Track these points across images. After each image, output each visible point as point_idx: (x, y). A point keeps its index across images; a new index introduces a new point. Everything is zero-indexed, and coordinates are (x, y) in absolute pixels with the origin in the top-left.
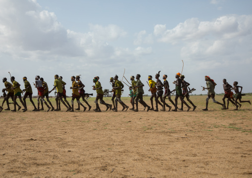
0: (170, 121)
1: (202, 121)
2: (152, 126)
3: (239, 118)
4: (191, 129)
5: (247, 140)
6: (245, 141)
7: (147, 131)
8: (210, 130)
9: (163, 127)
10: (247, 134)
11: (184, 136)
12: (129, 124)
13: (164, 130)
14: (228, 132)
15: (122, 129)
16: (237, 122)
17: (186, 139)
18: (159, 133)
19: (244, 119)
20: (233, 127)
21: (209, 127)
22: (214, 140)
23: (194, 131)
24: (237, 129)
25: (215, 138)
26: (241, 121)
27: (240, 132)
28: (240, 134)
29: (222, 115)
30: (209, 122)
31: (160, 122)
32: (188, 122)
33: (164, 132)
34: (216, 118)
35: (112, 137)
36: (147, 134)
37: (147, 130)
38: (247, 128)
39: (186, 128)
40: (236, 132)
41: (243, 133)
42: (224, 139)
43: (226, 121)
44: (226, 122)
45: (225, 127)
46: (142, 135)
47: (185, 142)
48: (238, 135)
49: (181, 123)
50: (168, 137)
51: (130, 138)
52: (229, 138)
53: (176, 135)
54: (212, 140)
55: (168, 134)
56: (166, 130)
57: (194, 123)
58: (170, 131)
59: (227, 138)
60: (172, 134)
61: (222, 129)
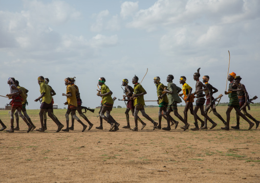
0: (142, 146)
1: (189, 145)
2: (115, 153)
3: (243, 141)
4: (173, 157)
5: (253, 175)
6: (250, 176)
7: (108, 161)
8: (199, 160)
9: (132, 155)
10: (253, 165)
11: (162, 169)
12: (82, 151)
13: (132, 159)
14: (225, 161)
15: (71, 158)
16: (239, 146)
17: (165, 173)
18: (126, 163)
19: (250, 142)
20: (234, 154)
21: (199, 155)
22: (204, 175)
23: (177, 160)
24: (239, 157)
25: (206, 171)
26: (245, 146)
27: (244, 161)
28: (243, 165)
29: (219, 137)
30: (199, 146)
31: (127, 148)
32: (169, 147)
33: (132, 163)
34: (209, 141)
35: (55, 172)
36: (108, 166)
37: (107, 159)
38: (253, 156)
39: (166, 156)
40: (237, 162)
41: (248, 164)
42: (220, 173)
43: (224, 145)
44: (224, 147)
45: (221, 154)
46: (100, 167)
47: (163, 178)
48: (240, 166)
49: (158, 148)
50: (138, 171)
51: (82, 172)
52: (227, 171)
53: (149, 168)
54: (201, 175)
55: (139, 165)
56: (136, 160)
57: (177, 149)
58: (142, 161)
59: (224, 171)
60: (144, 166)
61: (218, 157)
